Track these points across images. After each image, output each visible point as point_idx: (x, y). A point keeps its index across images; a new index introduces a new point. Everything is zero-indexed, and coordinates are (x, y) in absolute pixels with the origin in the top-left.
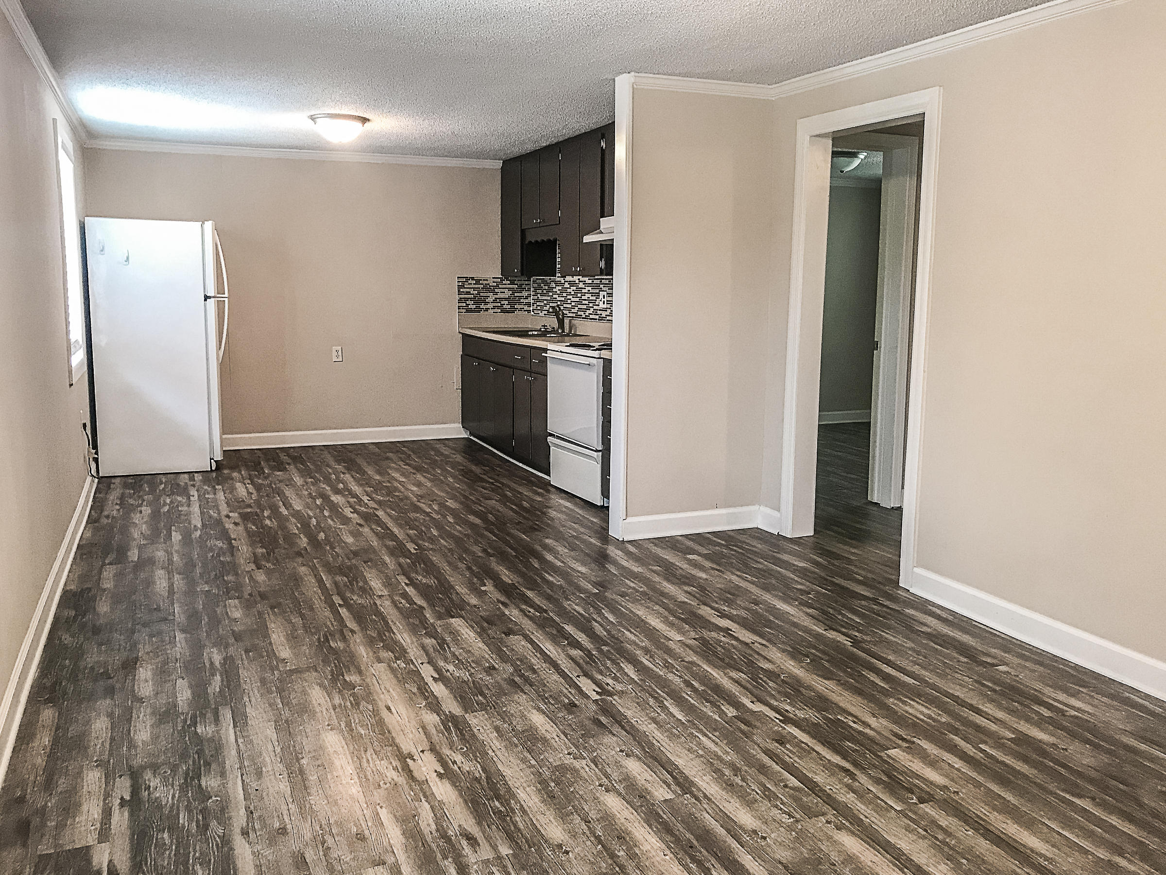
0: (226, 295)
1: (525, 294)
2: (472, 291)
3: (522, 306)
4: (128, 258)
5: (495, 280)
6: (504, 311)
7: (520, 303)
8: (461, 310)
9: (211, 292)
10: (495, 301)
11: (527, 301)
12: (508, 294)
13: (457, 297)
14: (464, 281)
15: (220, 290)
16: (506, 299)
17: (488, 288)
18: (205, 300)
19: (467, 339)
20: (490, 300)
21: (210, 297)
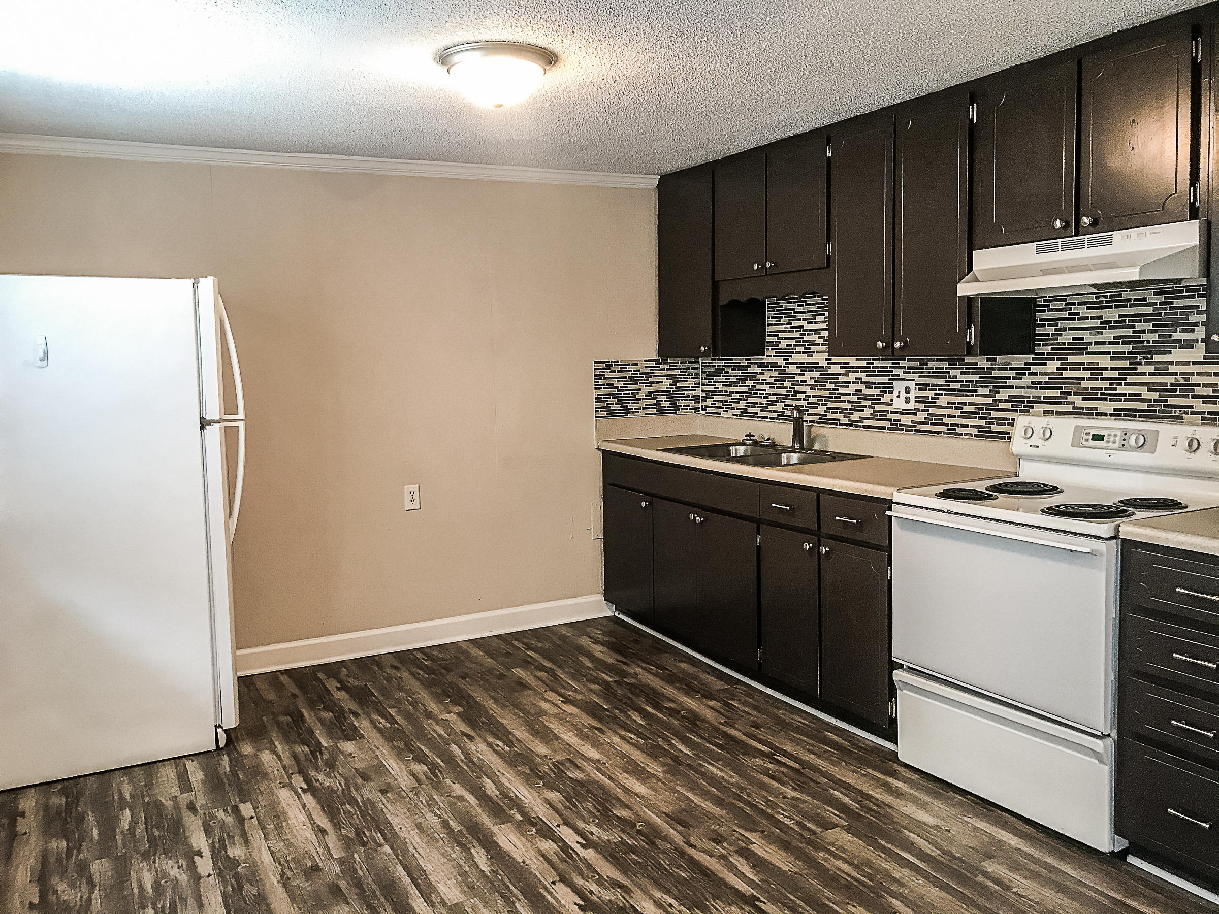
0: (241, 416)
1: (690, 383)
2: (615, 383)
3: (687, 403)
4: (46, 353)
5: (648, 364)
6: (662, 412)
7: (684, 398)
8: (600, 414)
9: (214, 411)
10: (648, 396)
11: (693, 393)
12: (666, 383)
13: (594, 394)
14: (604, 367)
15: (229, 406)
16: (662, 392)
17: (637, 377)
18: (202, 427)
19: (609, 458)
20: (641, 395)
21: (211, 423)
